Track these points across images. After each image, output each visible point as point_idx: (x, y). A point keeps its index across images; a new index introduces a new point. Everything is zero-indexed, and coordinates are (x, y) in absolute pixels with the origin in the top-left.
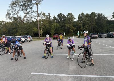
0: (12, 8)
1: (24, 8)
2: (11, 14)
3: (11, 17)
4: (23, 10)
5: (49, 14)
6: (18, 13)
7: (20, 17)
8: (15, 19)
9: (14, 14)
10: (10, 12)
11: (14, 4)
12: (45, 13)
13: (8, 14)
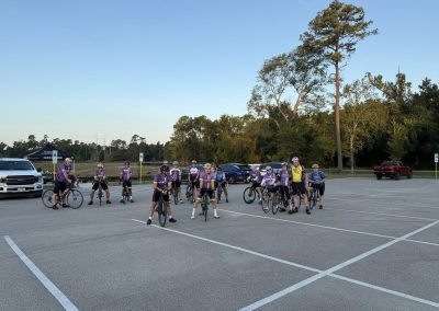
0: (266, 81)
1: (298, 77)
2: (263, 97)
3: (262, 107)
4: (293, 82)
5: (401, 78)
6: (280, 91)
7: (285, 106)
8: (274, 112)
9: (271, 96)
10: (259, 93)
11: (269, 69)
12: (380, 77)
13: (256, 97)
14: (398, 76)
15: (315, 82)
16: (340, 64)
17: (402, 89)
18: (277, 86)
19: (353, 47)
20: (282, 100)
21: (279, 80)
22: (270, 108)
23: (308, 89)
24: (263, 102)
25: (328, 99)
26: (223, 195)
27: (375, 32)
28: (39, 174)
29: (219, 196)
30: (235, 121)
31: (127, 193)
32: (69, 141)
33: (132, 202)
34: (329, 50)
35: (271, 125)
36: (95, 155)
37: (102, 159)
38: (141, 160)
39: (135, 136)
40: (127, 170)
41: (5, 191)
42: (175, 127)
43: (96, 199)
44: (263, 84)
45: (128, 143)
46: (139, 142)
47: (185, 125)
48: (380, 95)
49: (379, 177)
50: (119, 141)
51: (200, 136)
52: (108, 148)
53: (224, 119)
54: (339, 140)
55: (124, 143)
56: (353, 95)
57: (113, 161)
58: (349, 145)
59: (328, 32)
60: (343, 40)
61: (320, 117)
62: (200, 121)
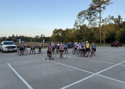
0: (79, 18)
1: (88, 17)
2: (78, 23)
3: (78, 26)
4: (87, 18)
5: (119, 17)
6: (83, 21)
7: (85, 26)
8: (81, 27)
9: (81, 23)
10: (77, 22)
11: (80, 15)
12: (113, 17)
13: (76, 23)
14: (119, 16)
15: (94, 18)
16: (101, 13)
17: (119, 20)
18: (82, 20)
19: (105, 8)
20: (84, 24)
21: (83, 18)
22: (80, 26)
23: (92, 21)
24: (78, 24)
25: (97, 23)
26: (67, 51)
27: (112, 3)
28: (16, 46)
29: (66, 52)
30: (70, 30)
31: (40, 51)
32: (24, 36)
33: (41, 53)
34: (98, 9)
35: (80, 31)
36: (31, 40)
37: (33, 41)
38: (44, 41)
39: (42, 35)
40: (40, 44)
41: (7, 50)
42: (53, 32)
43: (31, 52)
44: (78, 19)
45: (40, 37)
46: (43, 36)
47: (56, 31)
48: (113, 22)
49: (112, 46)
50: (37, 36)
51: (60, 34)
52: (34, 38)
53: (67, 29)
54: (100, 36)
55: (39, 37)
56: (105, 22)
57: (36, 42)
58: (103, 37)
59: (98, 3)
60: (102, 6)
61: (95, 29)
62: (60, 30)
